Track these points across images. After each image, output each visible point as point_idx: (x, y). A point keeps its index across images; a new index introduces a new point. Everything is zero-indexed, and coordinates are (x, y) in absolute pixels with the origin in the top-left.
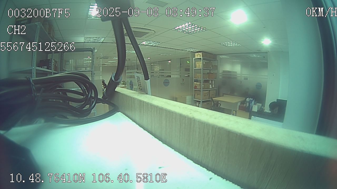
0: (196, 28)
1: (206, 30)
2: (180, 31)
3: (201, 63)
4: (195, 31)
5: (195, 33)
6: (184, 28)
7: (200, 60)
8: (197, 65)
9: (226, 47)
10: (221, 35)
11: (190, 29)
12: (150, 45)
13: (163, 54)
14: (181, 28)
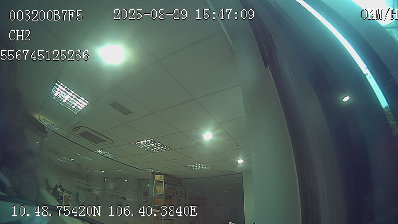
0: (159, 147)
1: (170, 149)
2: (141, 147)
3: (163, 187)
4: (158, 150)
5: (157, 151)
6: (145, 144)
7: (162, 184)
8: (158, 189)
9: (194, 171)
10: (187, 156)
11: (152, 147)
12: (104, 156)
13: (120, 171)
14: (142, 144)
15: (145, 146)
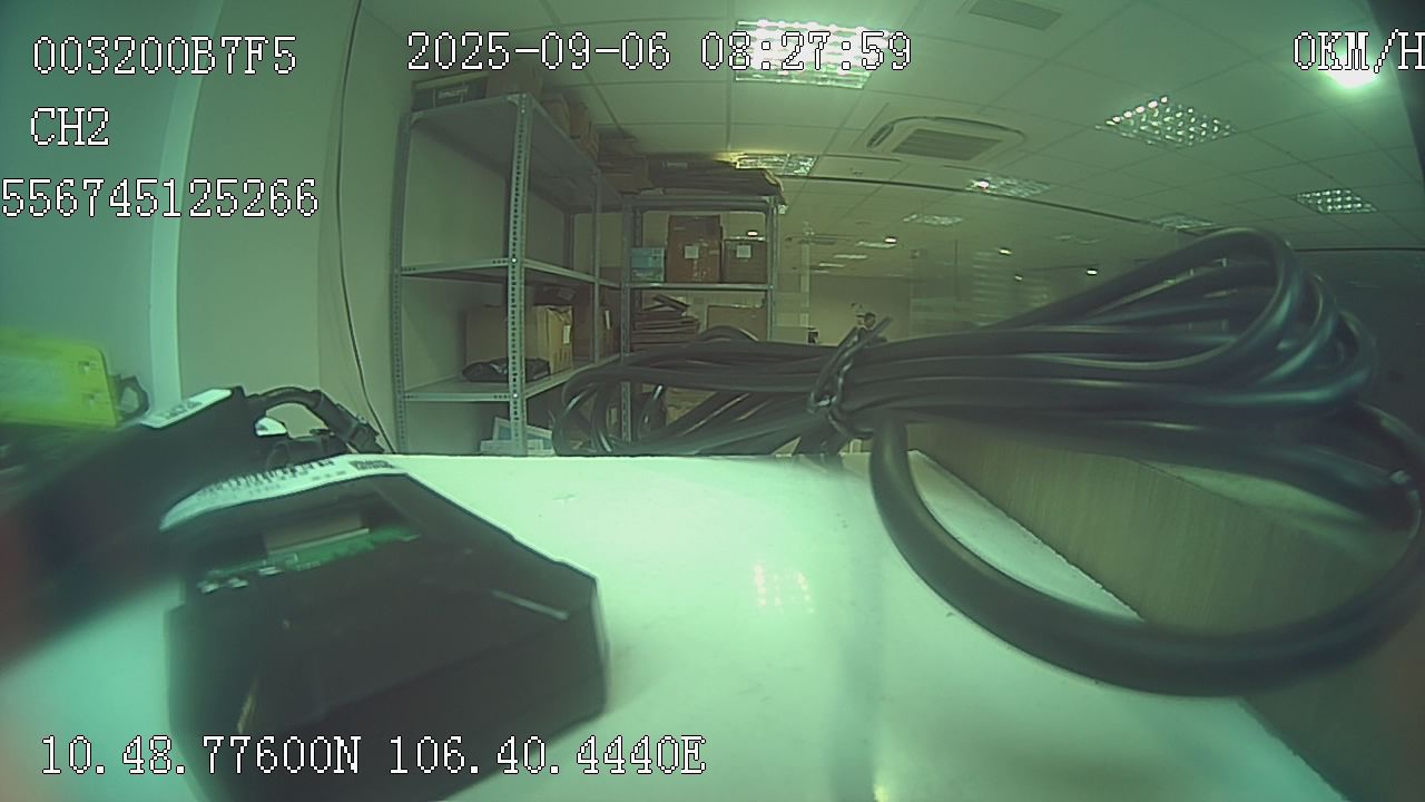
0: (1193, 125)
1: (1233, 131)
2: (1131, 135)
4: (1191, 137)
5: (1191, 144)
6: (1143, 120)
9: (1320, 217)
10: (1295, 158)
11: (1168, 128)
12: (1006, 197)
13: (1068, 237)
14: (1132, 122)
15: (1143, 128)
